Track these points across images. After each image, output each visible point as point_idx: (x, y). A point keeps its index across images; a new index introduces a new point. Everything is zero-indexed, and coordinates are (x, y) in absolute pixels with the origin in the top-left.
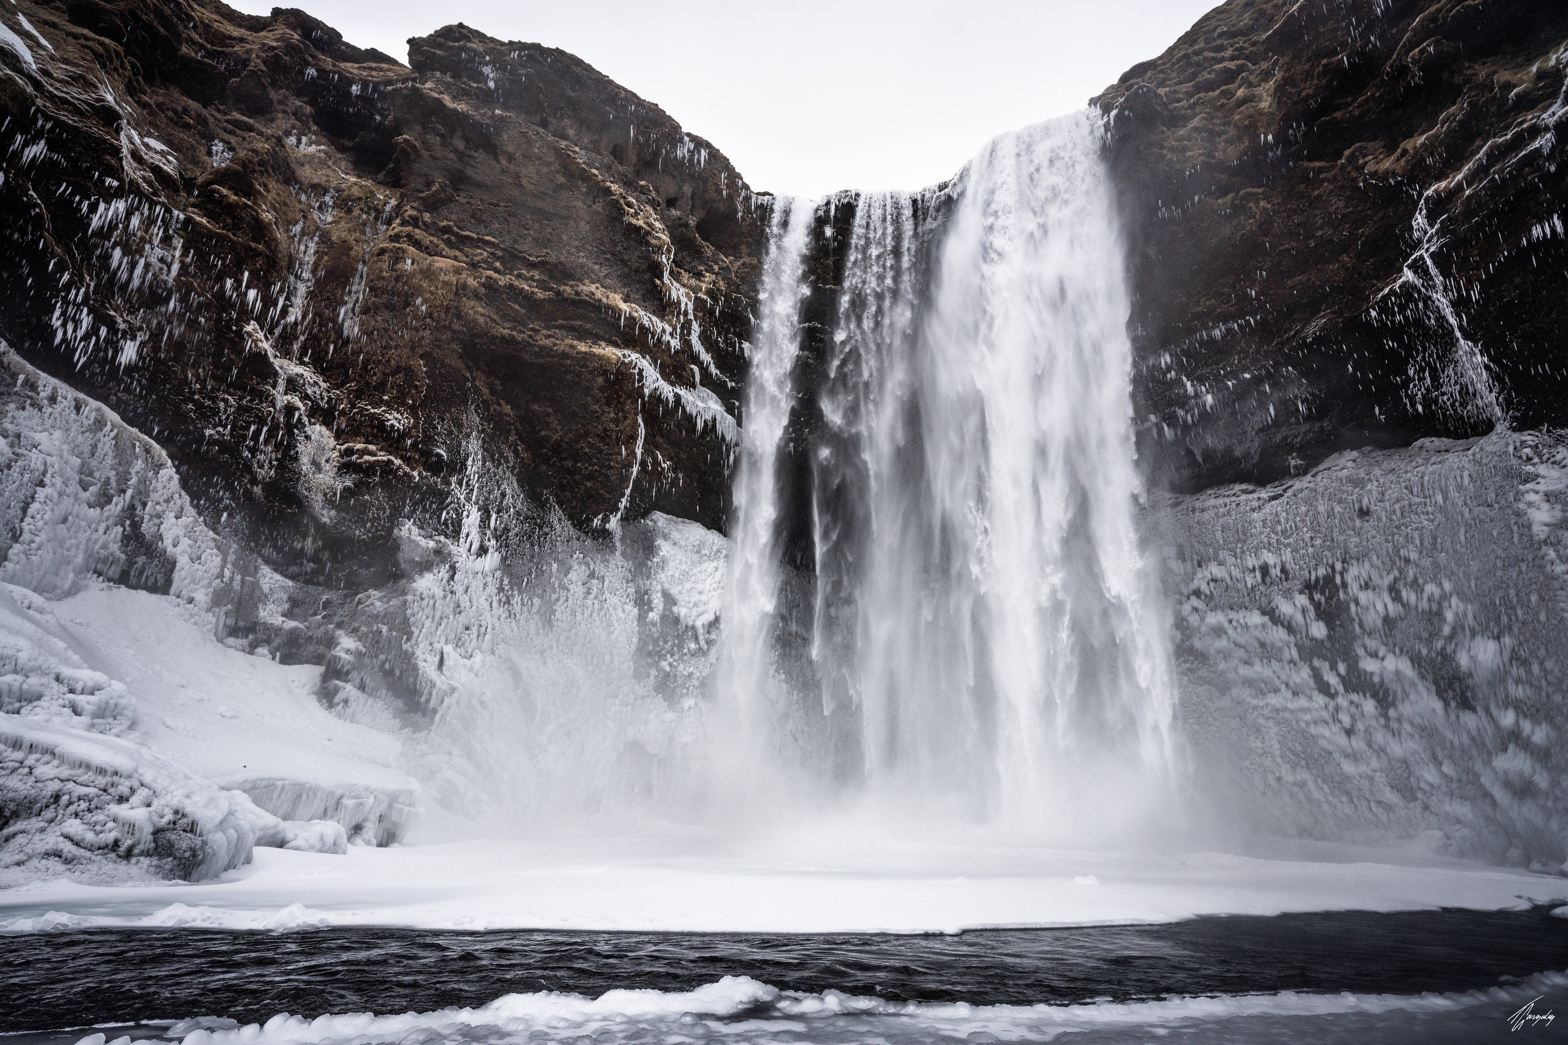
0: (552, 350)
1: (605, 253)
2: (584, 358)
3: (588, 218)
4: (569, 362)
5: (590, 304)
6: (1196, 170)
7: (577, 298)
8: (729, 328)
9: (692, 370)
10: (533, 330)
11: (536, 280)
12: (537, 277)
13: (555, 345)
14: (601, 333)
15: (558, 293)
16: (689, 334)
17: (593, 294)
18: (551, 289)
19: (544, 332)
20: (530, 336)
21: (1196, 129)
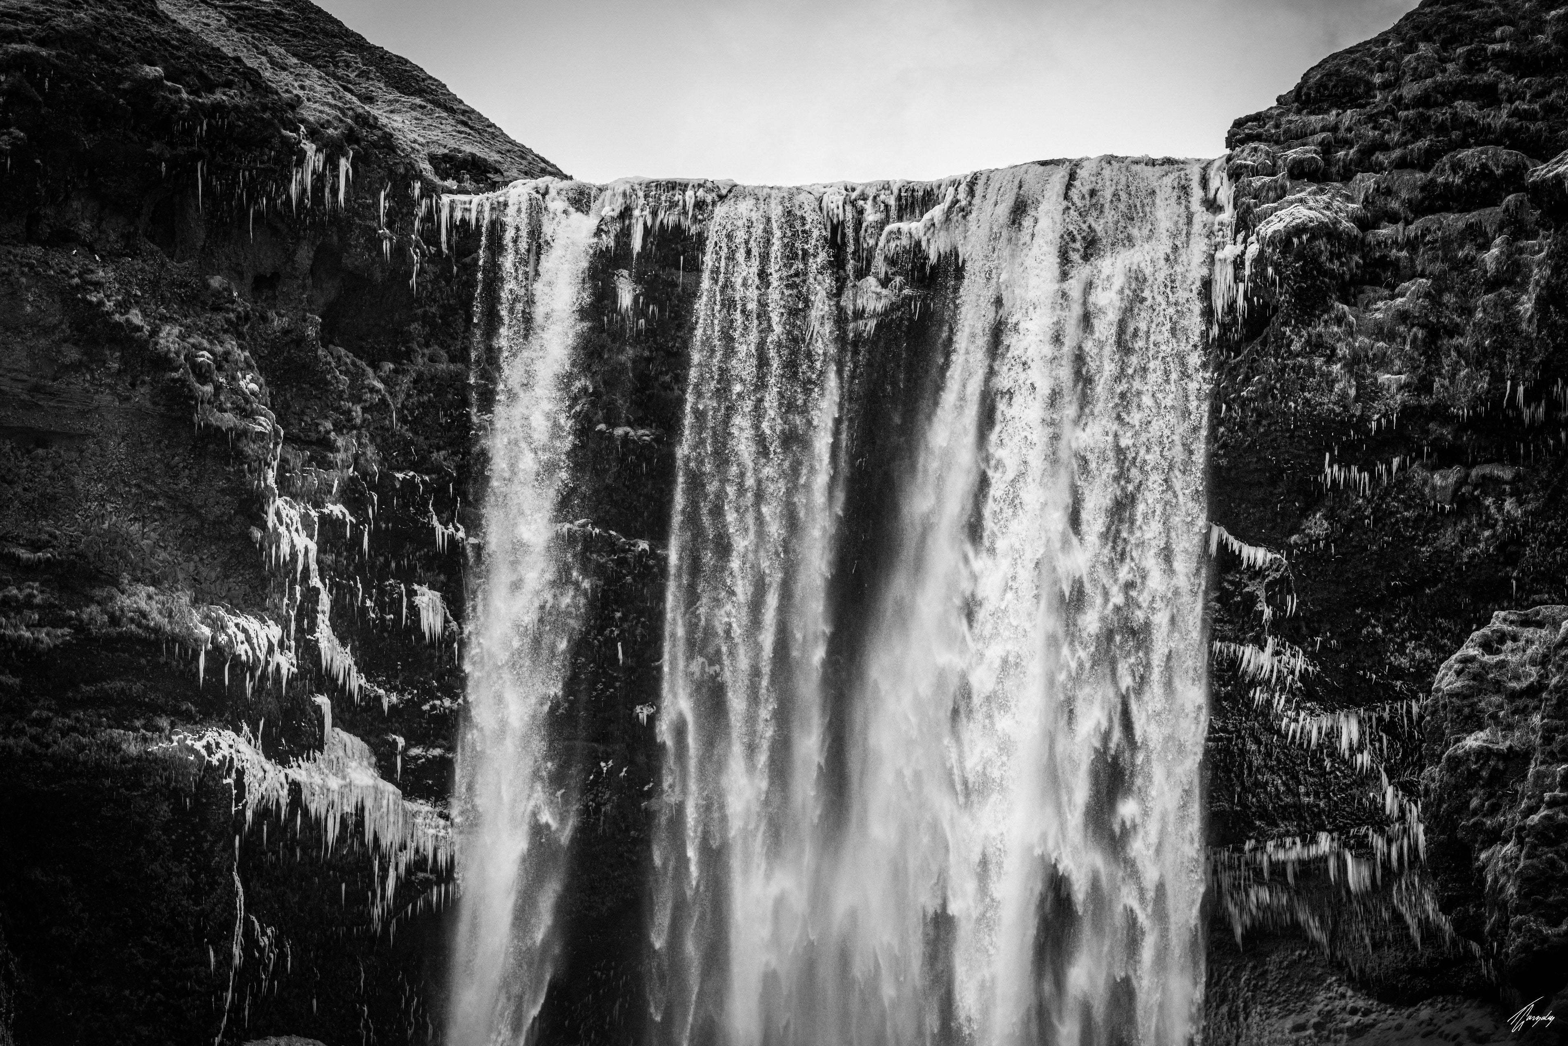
0: (76, 762)
1: (155, 497)
2: (136, 771)
3: (123, 429)
4: (108, 782)
5: (139, 640)
6: (1389, 422)
7: (113, 631)
8: (387, 564)
9: (318, 709)
10: (36, 722)
11: (38, 606)
12: (38, 600)
13: (81, 748)
14: (161, 701)
15: (80, 628)
16: (312, 628)
17: (144, 615)
18: (66, 622)
19: (59, 722)
20: (34, 738)
21: (1403, 316)
